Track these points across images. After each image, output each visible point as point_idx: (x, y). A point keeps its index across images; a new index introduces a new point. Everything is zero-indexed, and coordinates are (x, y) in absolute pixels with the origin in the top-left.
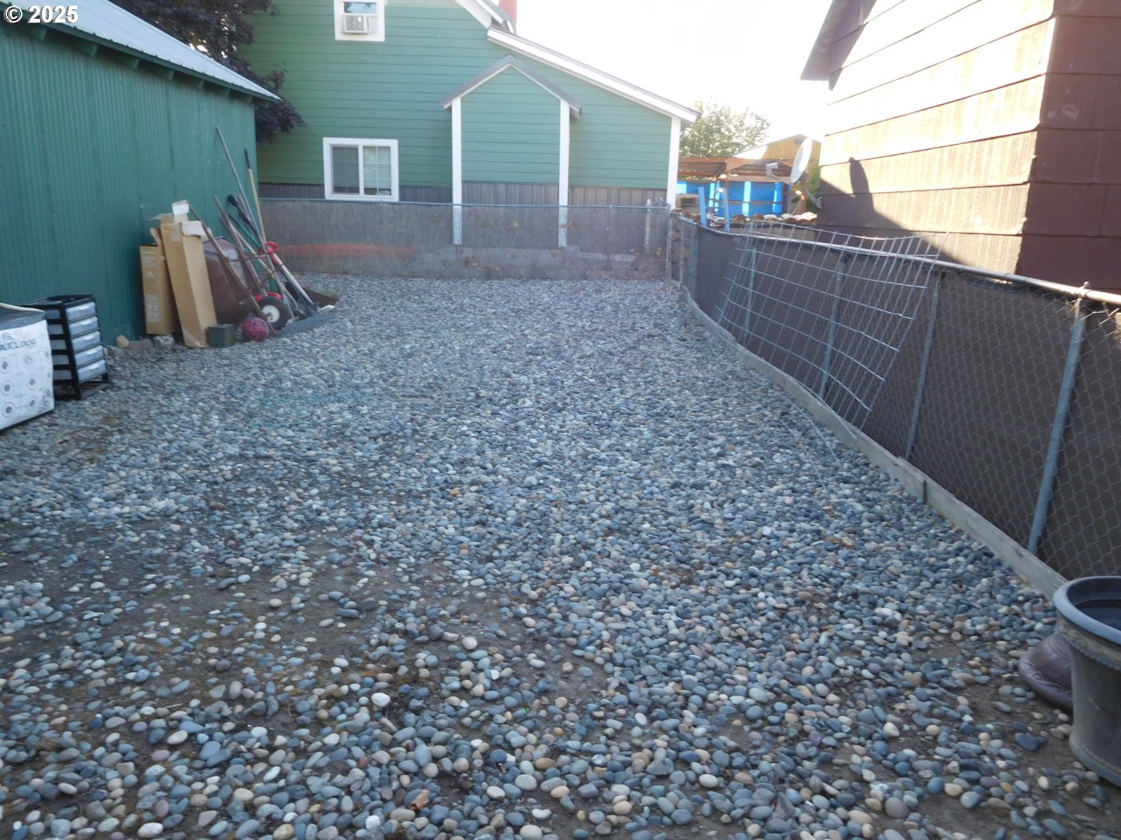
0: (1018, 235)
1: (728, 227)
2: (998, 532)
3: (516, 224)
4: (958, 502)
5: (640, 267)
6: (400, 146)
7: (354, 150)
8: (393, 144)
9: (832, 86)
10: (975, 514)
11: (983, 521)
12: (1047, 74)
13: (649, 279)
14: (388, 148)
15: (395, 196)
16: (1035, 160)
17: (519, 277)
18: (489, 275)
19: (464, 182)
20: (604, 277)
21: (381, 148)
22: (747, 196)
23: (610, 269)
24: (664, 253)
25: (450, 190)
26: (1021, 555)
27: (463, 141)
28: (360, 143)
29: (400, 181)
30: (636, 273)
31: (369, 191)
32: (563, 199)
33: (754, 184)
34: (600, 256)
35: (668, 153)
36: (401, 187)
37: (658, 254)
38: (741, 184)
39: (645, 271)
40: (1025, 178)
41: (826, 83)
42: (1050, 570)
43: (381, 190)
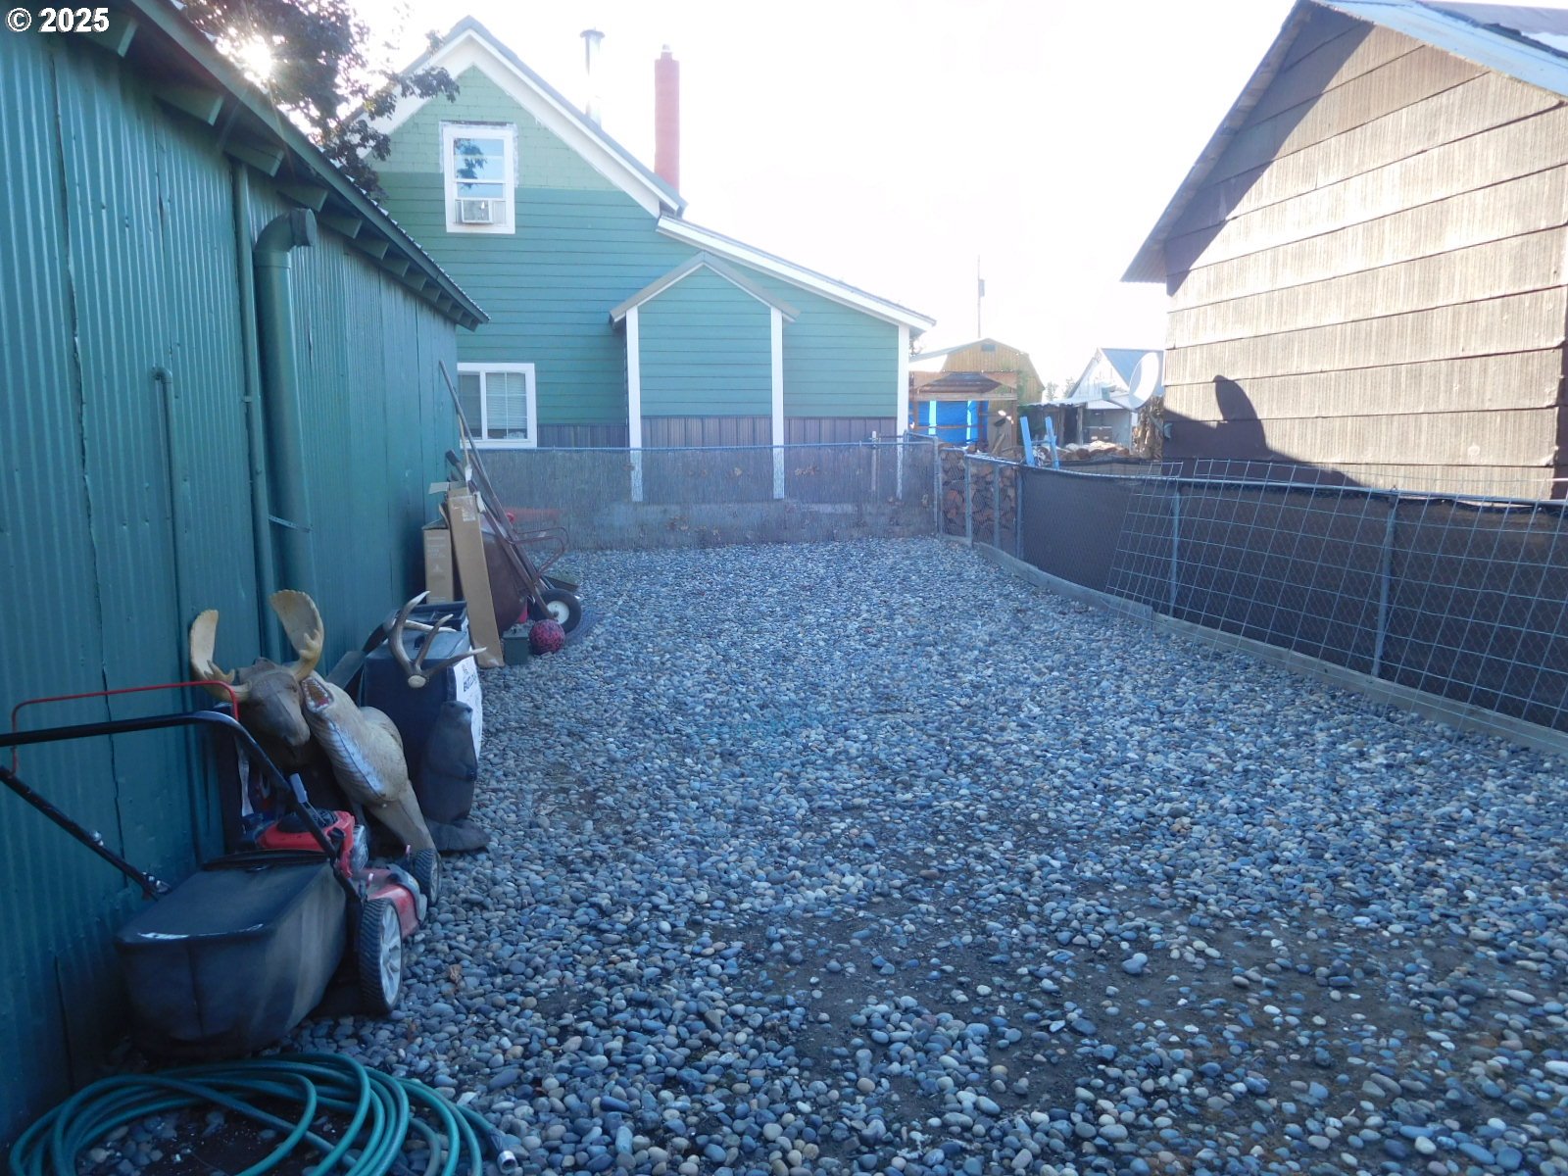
0: (1549, 465)
1: (1057, 464)
3: (738, 472)
5: (901, 522)
6: (537, 372)
7: (476, 377)
8: (529, 369)
9: (1172, 290)
13: (914, 535)
14: (522, 376)
15: (531, 441)
17: (746, 542)
18: (704, 542)
19: (643, 418)
20: (856, 535)
21: (511, 375)
22: (933, 420)
23: (865, 524)
24: (931, 500)
25: (625, 428)
27: (642, 364)
28: (482, 368)
29: (538, 419)
30: (897, 529)
31: (495, 433)
32: (778, 438)
33: (940, 404)
34: (849, 508)
35: (897, 371)
36: (540, 427)
37: (925, 502)
38: (926, 405)
39: (908, 525)
40: (1551, 401)
43: (511, 431)
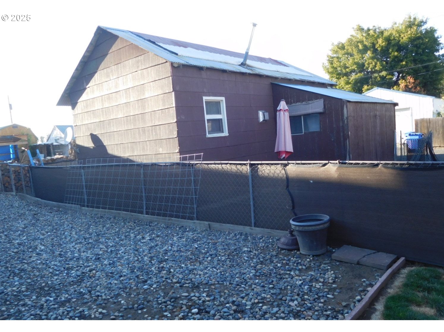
0: (178, 152)
1: (43, 164)
2: (242, 227)
4: (224, 224)
9: (73, 108)
10: (232, 225)
11: (236, 226)
12: (175, 107)
16: (178, 131)
26: (252, 229)
40: (176, 136)
41: (70, 107)
42: (262, 229)
